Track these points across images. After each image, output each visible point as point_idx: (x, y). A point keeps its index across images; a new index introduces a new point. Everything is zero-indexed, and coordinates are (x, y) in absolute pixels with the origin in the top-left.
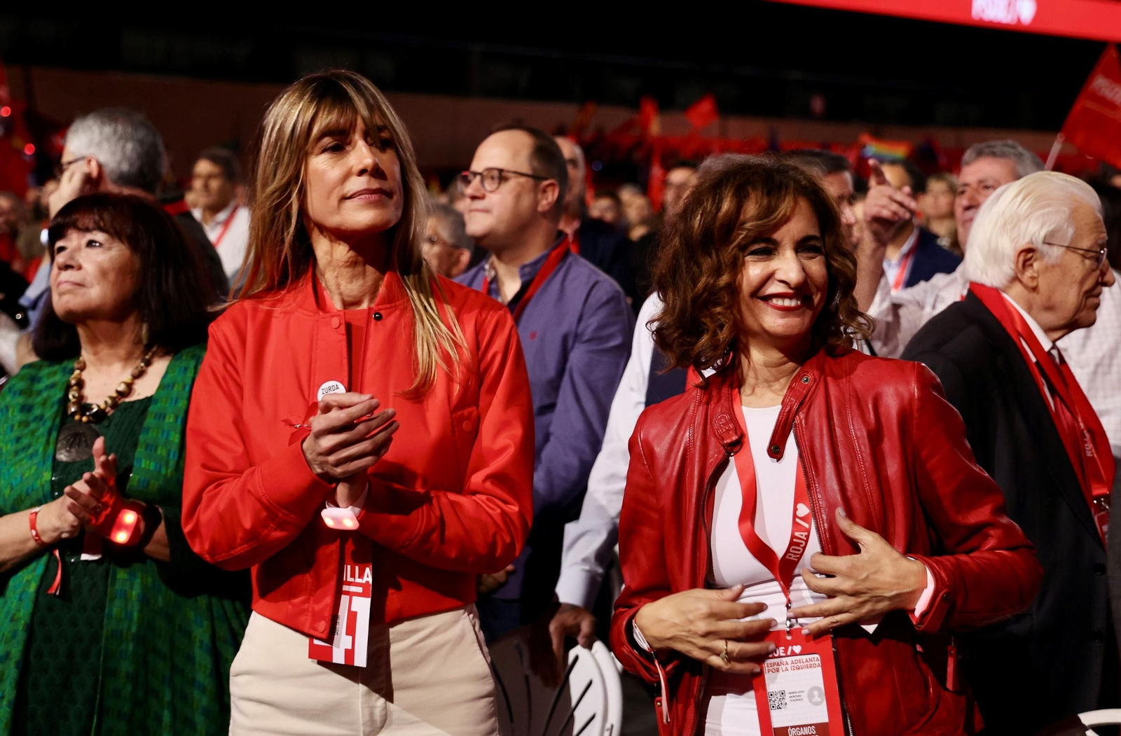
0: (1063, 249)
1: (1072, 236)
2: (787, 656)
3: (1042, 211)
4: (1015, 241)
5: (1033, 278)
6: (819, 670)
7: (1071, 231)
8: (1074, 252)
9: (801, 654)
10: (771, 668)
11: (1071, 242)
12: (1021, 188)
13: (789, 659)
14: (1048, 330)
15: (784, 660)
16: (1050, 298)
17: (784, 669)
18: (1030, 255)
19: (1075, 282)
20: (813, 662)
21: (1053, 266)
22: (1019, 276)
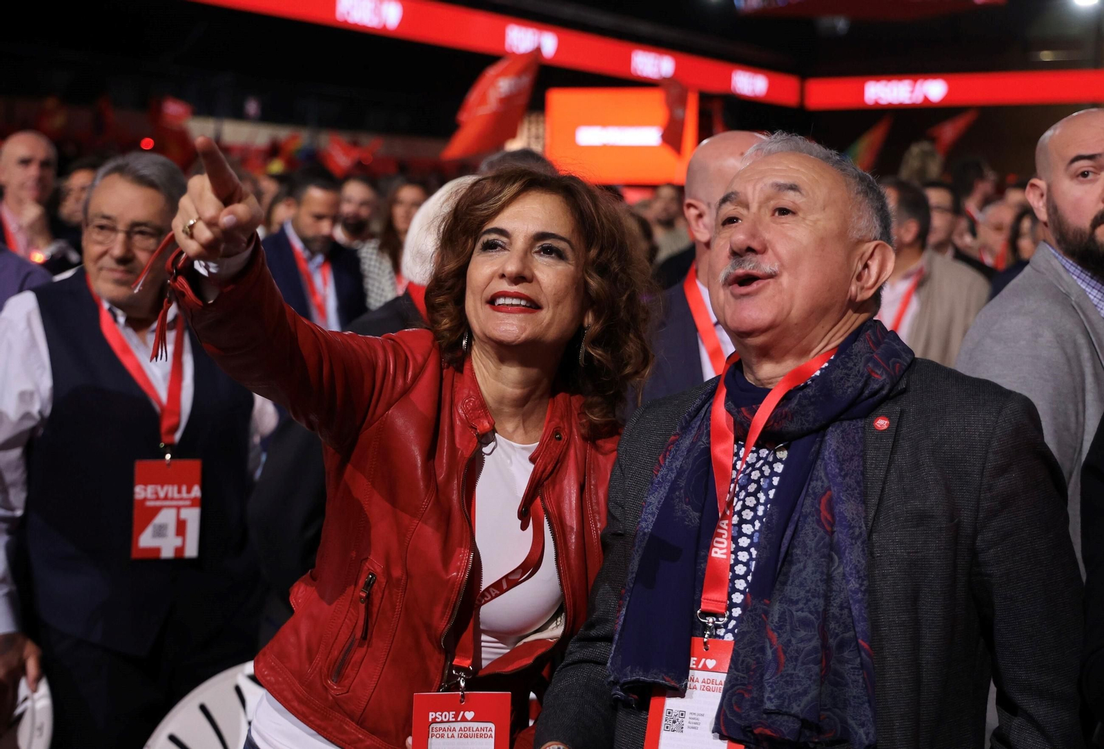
2: (456, 721)
6: (492, 741)
9: (473, 720)
10: (435, 733)
13: (458, 726)
15: (452, 725)
17: (450, 736)
20: (485, 732)
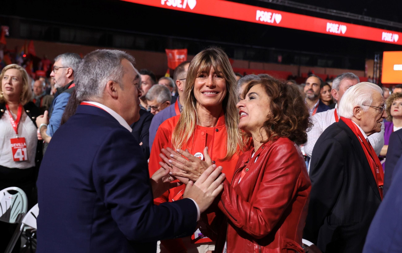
0: (369, 107)
1: (372, 103)
3: (362, 95)
4: (353, 104)
5: (359, 116)
7: (371, 101)
8: (372, 107)
11: (371, 105)
12: (355, 87)
14: (366, 133)
16: (365, 123)
18: (358, 109)
19: (373, 117)
21: (366, 112)
22: (355, 115)
